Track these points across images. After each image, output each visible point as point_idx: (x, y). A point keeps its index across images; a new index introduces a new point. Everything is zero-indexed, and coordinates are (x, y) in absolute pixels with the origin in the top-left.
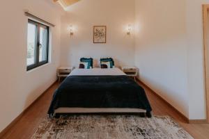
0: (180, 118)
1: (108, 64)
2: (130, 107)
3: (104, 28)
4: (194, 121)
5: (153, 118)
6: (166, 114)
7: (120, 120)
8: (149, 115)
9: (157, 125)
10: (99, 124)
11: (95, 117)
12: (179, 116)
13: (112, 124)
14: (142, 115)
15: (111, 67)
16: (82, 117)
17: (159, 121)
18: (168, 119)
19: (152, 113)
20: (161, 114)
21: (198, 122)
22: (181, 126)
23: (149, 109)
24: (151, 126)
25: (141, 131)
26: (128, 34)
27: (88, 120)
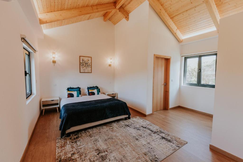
0: (143, 116)
1: (95, 91)
2: (120, 115)
3: (90, 59)
4: (148, 115)
5: (131, 119)
6: (137, 116)
7: (115, 125)
8: (129, 118)
9: (134, 121)
10: (104, 130)
11: (98, 128)
12: (142, 115)
13: (111, 127)
14: (126, 119)
15: (98, 94)
16: (89, 130)
17: (134, 119)
18: (138, 117)
19: (131, 116)
20: (135, 116)
21: (150, 115)
22: (143, 118)
23: (129, 114)
24: (131, 122)
25: (127, 125)
26: (110, 65)
27: (95, 130)
